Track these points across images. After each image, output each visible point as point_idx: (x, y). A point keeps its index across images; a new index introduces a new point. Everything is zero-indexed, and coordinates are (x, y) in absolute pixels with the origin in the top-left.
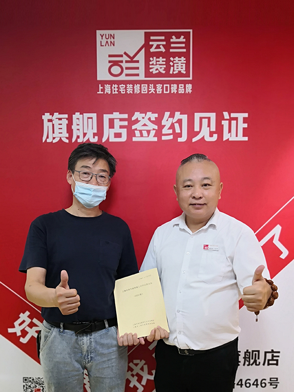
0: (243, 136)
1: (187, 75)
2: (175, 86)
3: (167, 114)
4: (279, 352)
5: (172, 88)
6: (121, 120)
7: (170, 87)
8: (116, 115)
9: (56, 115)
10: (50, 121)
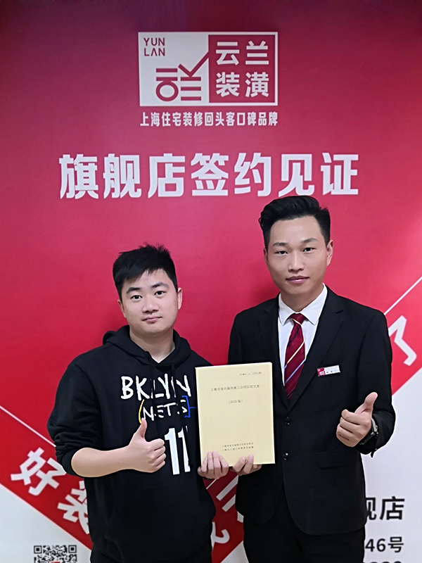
0: (351, 188)
1: (271, 99)
2: (254, 114)
3: (242, 156)
4: (403, 500)
5: (249, 117)
6: (175, 164)
7: (247, 116)
8: (168, 158)
9: (80, 157)
10: (71, 166)
